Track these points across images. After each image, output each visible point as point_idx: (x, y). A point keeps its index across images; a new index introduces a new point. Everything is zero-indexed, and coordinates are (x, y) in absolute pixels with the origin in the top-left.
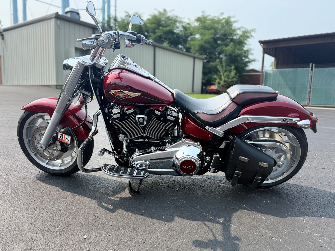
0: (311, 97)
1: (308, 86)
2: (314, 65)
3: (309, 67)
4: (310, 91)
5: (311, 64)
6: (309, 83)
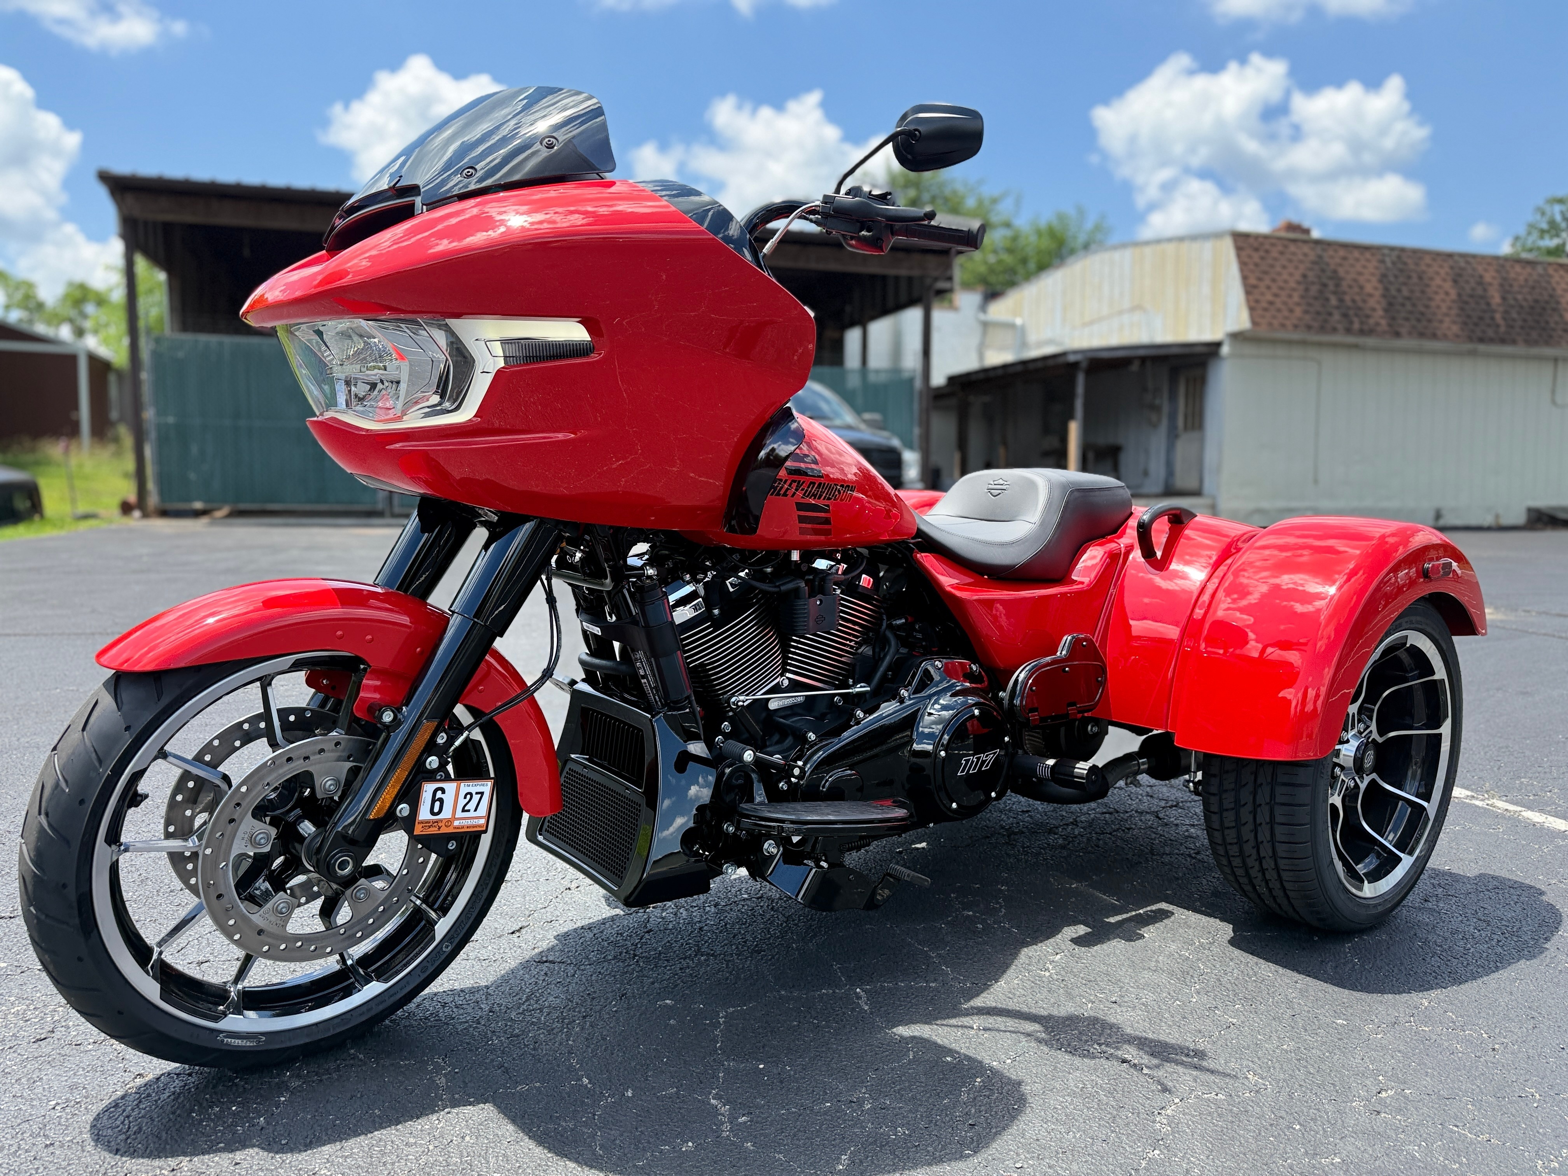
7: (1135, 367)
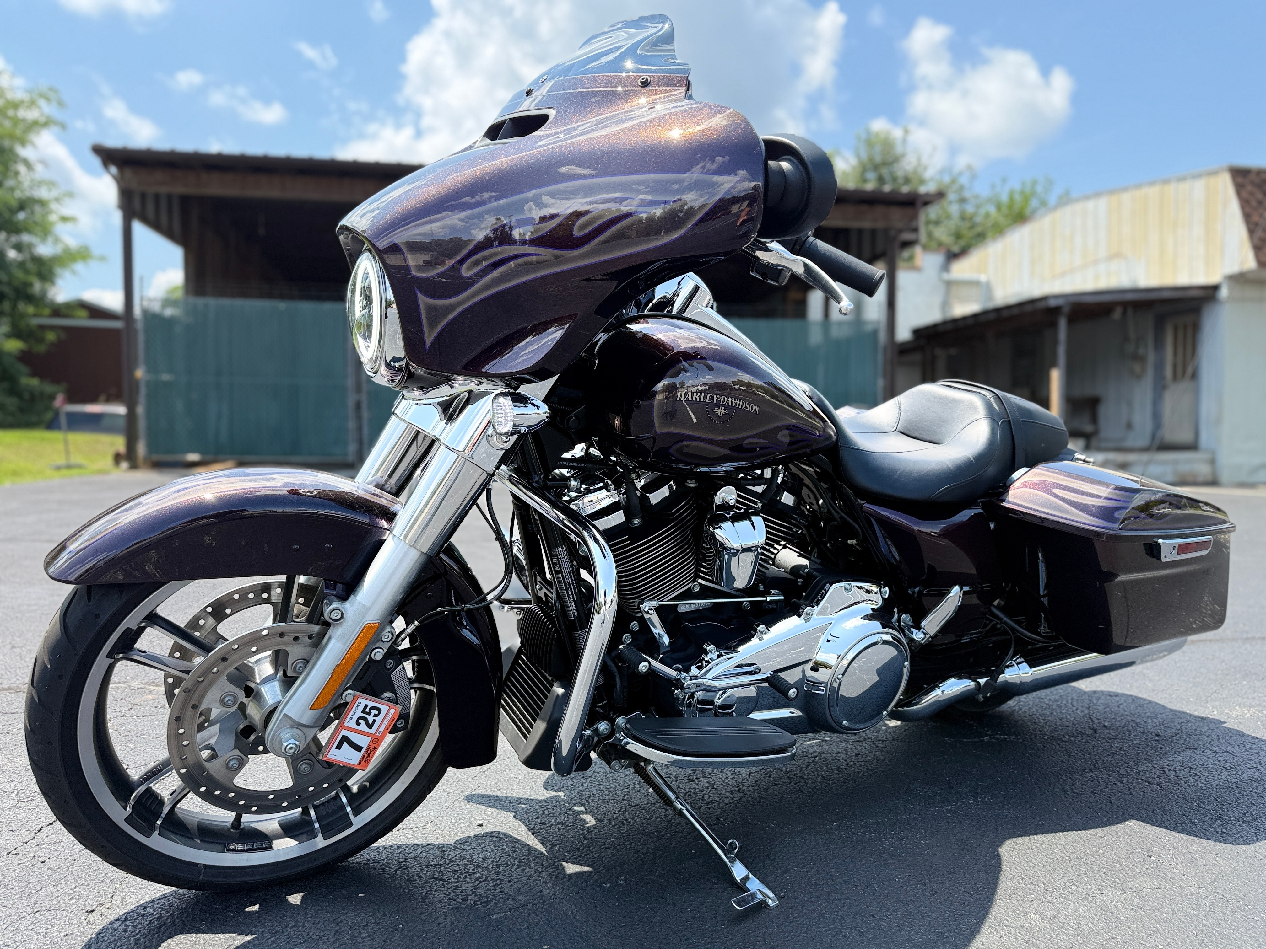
1: (350, 382)
6: (349, 370)
7: (1117, 314)
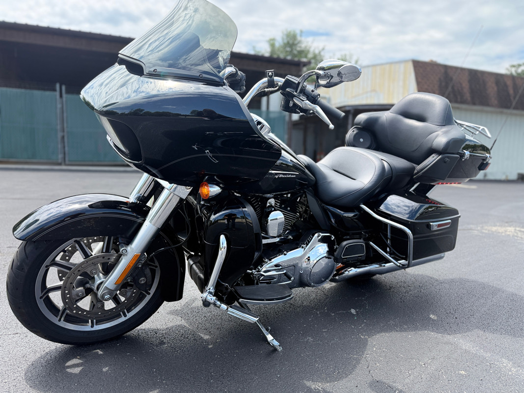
0: (66, 149)
1: (59, 127)
2: (64, 88)
3: (55, 90)
4: (63, 137)
5: (58, 86)
6: (59, 122)
